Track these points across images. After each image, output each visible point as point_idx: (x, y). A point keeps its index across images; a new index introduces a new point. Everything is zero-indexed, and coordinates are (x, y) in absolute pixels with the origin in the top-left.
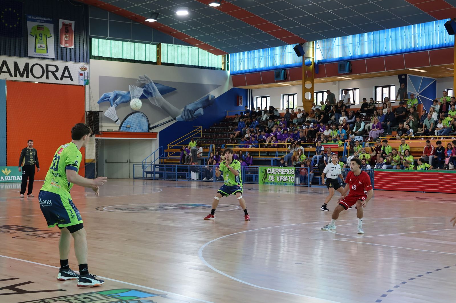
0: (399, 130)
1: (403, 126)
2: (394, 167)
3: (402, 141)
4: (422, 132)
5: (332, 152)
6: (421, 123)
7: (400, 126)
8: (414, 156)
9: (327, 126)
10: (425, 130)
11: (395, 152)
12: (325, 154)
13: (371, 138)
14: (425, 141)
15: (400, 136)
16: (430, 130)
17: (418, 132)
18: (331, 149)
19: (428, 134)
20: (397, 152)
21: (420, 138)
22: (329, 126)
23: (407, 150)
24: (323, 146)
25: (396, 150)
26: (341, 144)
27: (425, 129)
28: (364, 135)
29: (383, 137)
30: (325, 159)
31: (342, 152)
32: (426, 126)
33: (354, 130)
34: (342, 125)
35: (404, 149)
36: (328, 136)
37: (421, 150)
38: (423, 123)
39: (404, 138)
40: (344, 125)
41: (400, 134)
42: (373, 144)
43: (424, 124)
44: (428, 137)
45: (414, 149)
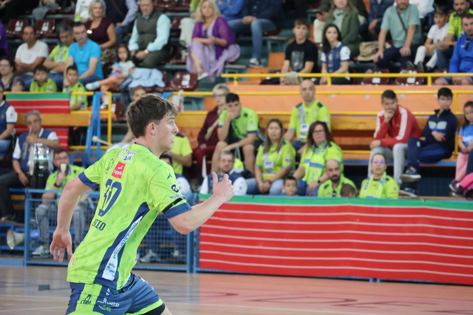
0: (294, 47)
2: (277, 186)
3: (305, 89)
4: (374, 58)
5: (45, 127)
6: (373, 23)
7: (299, 32)
8: (344, 147)
9: (28, 30)
10: (386, 51)
11: (278, 131)
12: (17, 134)
13: (194, 77)
15: (298, 71)
16: (406, 50)
17: (360, 59)
18: (43, 116)
19: (398, 64)
21: (369, 81)
22: (38, 26)
23: (319, 122)
24: (14, 104)
25: (281, 125)
26: (80, 99)
27: (384, 47)
28: (168, 66)
29: (236, 76)
30: (17, 153)
31: (84, 129)
32: (389, 38)
33: (133, 46)
34: (88, 24)
35: (309, 122)
36: (31, 65)
39: (309, 78)
40: (95, 25)
41: (296, 64)
42: (198, 100)
43: (384, 27)
45: (345, 122)
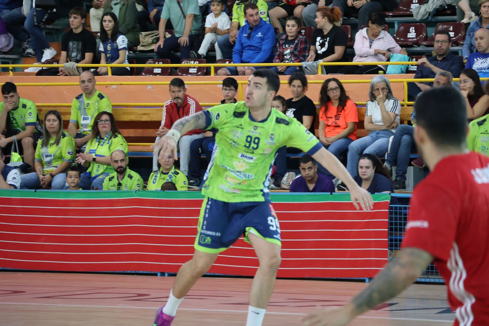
0: (70, 35)
1: (86, 25)
2: (59, 179)
3: (83, 82)
4: (154, 47)
6: (153, 13)
7: (75, 21)
8: (129, 139)
10: (166, 40)
11: (56, 123)
14: (167, 80)
15: (77, 61)
16: (184, 40)
17: (140, 48)
19: (179, 54)
20: (65, 124)
21: (150, 72)
23: (105, 113)
25: (59, 118)
27: (165, 37)
29: (11, 66)
32: (169, 26)
35: (92, 113)
37: (154, 118)
38: (159, 13)
39: (88, 69)
41: (74, 55)
43: (164, 16)
44: (176, 68)
45: (128, 114)
